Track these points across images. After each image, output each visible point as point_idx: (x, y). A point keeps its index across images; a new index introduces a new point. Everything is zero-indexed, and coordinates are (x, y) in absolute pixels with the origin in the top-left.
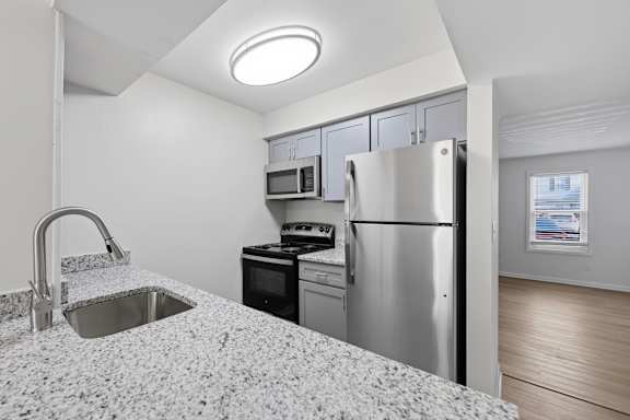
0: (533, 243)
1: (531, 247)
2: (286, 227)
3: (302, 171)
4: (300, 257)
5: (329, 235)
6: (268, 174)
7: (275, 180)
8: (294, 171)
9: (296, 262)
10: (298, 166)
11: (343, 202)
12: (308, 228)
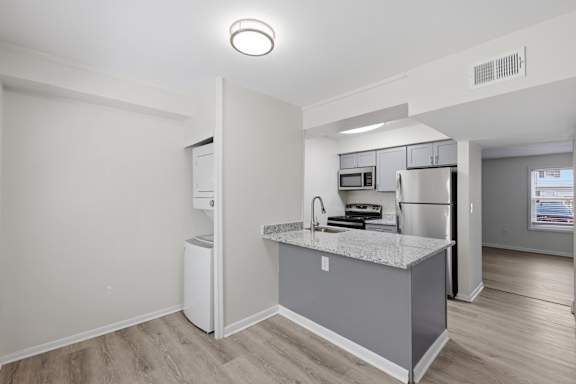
0: (534, 223)
1: (532, 227)
2: (348, 206)
3: (365, 174)
4: (367, 222)
5: (379, 211)
6: (341, 176)
7: (344, 179)
8: (360, 174)
9: (364, 224)
10: (363, 171)
11: (394, 192)
12: (365, 207)
